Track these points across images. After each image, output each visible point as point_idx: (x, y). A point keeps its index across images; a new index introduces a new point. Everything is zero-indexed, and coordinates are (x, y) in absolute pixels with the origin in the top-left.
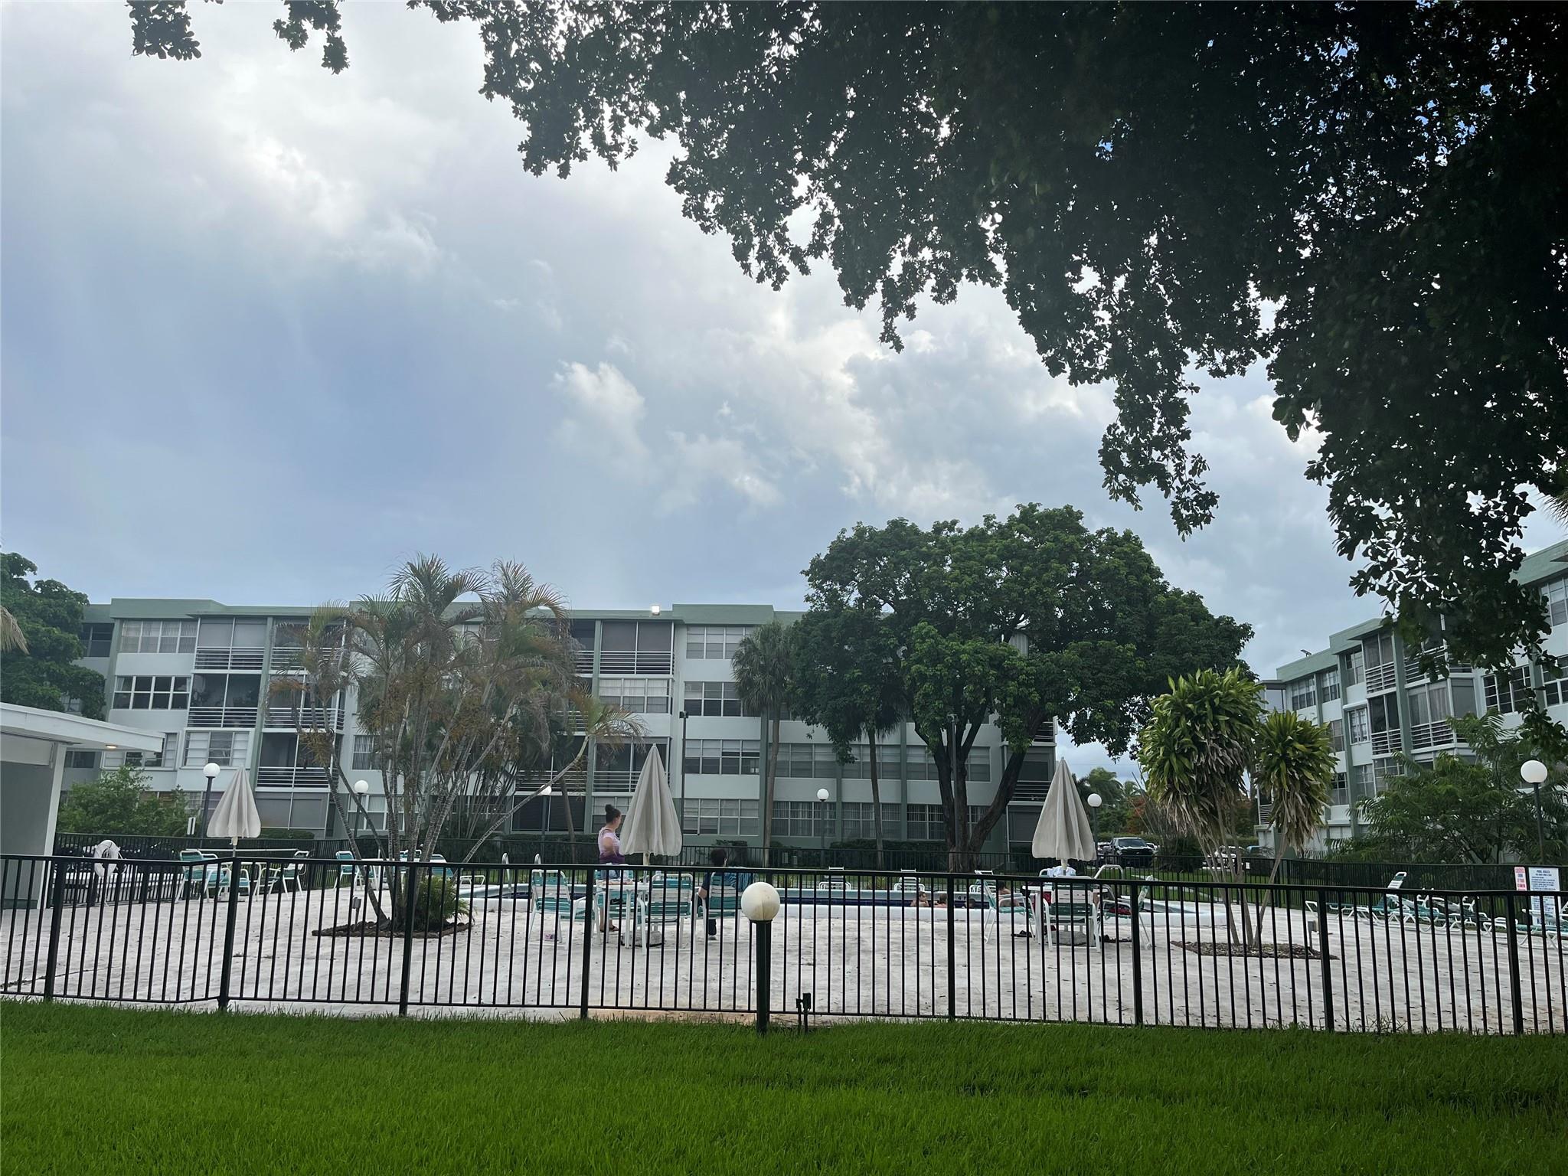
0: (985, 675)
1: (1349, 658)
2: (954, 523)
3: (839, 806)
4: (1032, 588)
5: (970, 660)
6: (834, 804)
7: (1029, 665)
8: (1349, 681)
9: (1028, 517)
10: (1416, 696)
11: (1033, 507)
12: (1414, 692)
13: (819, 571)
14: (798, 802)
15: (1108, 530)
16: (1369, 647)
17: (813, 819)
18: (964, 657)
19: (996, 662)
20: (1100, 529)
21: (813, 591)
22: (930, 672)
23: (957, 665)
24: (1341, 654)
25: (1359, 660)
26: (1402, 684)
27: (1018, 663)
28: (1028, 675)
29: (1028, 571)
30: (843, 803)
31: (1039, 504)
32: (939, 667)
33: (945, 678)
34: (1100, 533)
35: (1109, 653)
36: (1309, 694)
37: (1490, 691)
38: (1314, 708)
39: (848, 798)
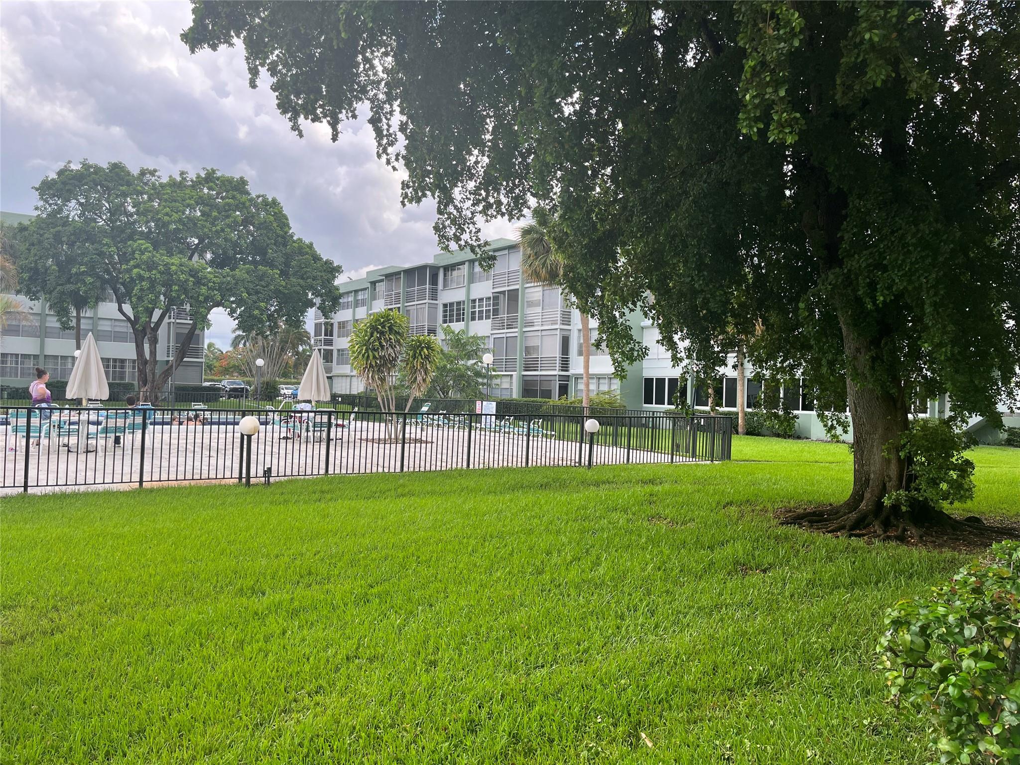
0: (187, 281)
1: (375, 285)
2: (155, 171)
3: (42, 359)
4: (218, 228)
5: (177, 270)
6: (38, 356)
7: (215, 277)
8: (374, 298)
9: (210, 178)
10: (409, 310)
11: (214, 171)
12: (408, 308)
13: (46, 189)
14: (7, 354)
15: (262, 196)
16: (388, 280)
17: (19, 366)
18: (174, 268)
19: (193, 273)
20: (258, 194)
21: (41, 203)
22: (147, 275)
23: (167, 272)
24: (371, 283)
25: (381, 287)
26: (403, 304)
27: (208, 275)
28: (214, 283)
29: (215, 216)
30: (45, 356)
31: (218, 170)
32: (154, 272)
33: (158, 280)
34: (258, 197)
35: (264, 274)
36: (348, 302)
37: (445, 311)
38: (350, 311)
39: (49, 351)
